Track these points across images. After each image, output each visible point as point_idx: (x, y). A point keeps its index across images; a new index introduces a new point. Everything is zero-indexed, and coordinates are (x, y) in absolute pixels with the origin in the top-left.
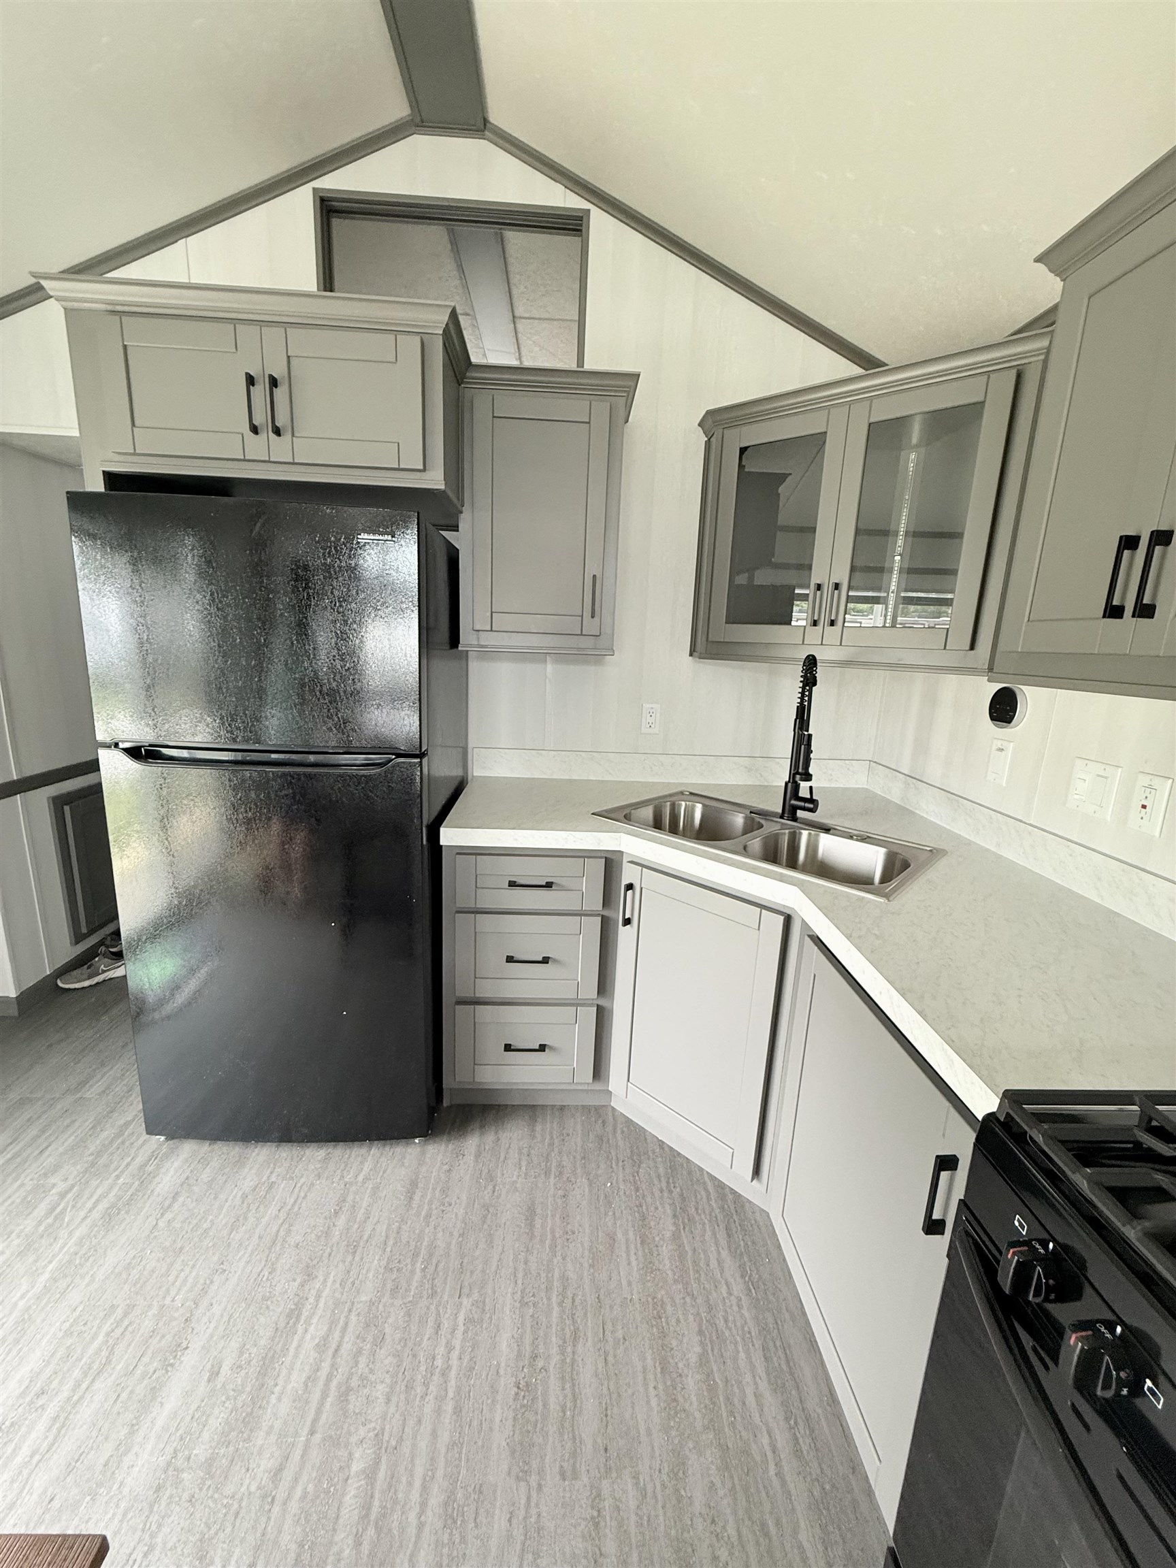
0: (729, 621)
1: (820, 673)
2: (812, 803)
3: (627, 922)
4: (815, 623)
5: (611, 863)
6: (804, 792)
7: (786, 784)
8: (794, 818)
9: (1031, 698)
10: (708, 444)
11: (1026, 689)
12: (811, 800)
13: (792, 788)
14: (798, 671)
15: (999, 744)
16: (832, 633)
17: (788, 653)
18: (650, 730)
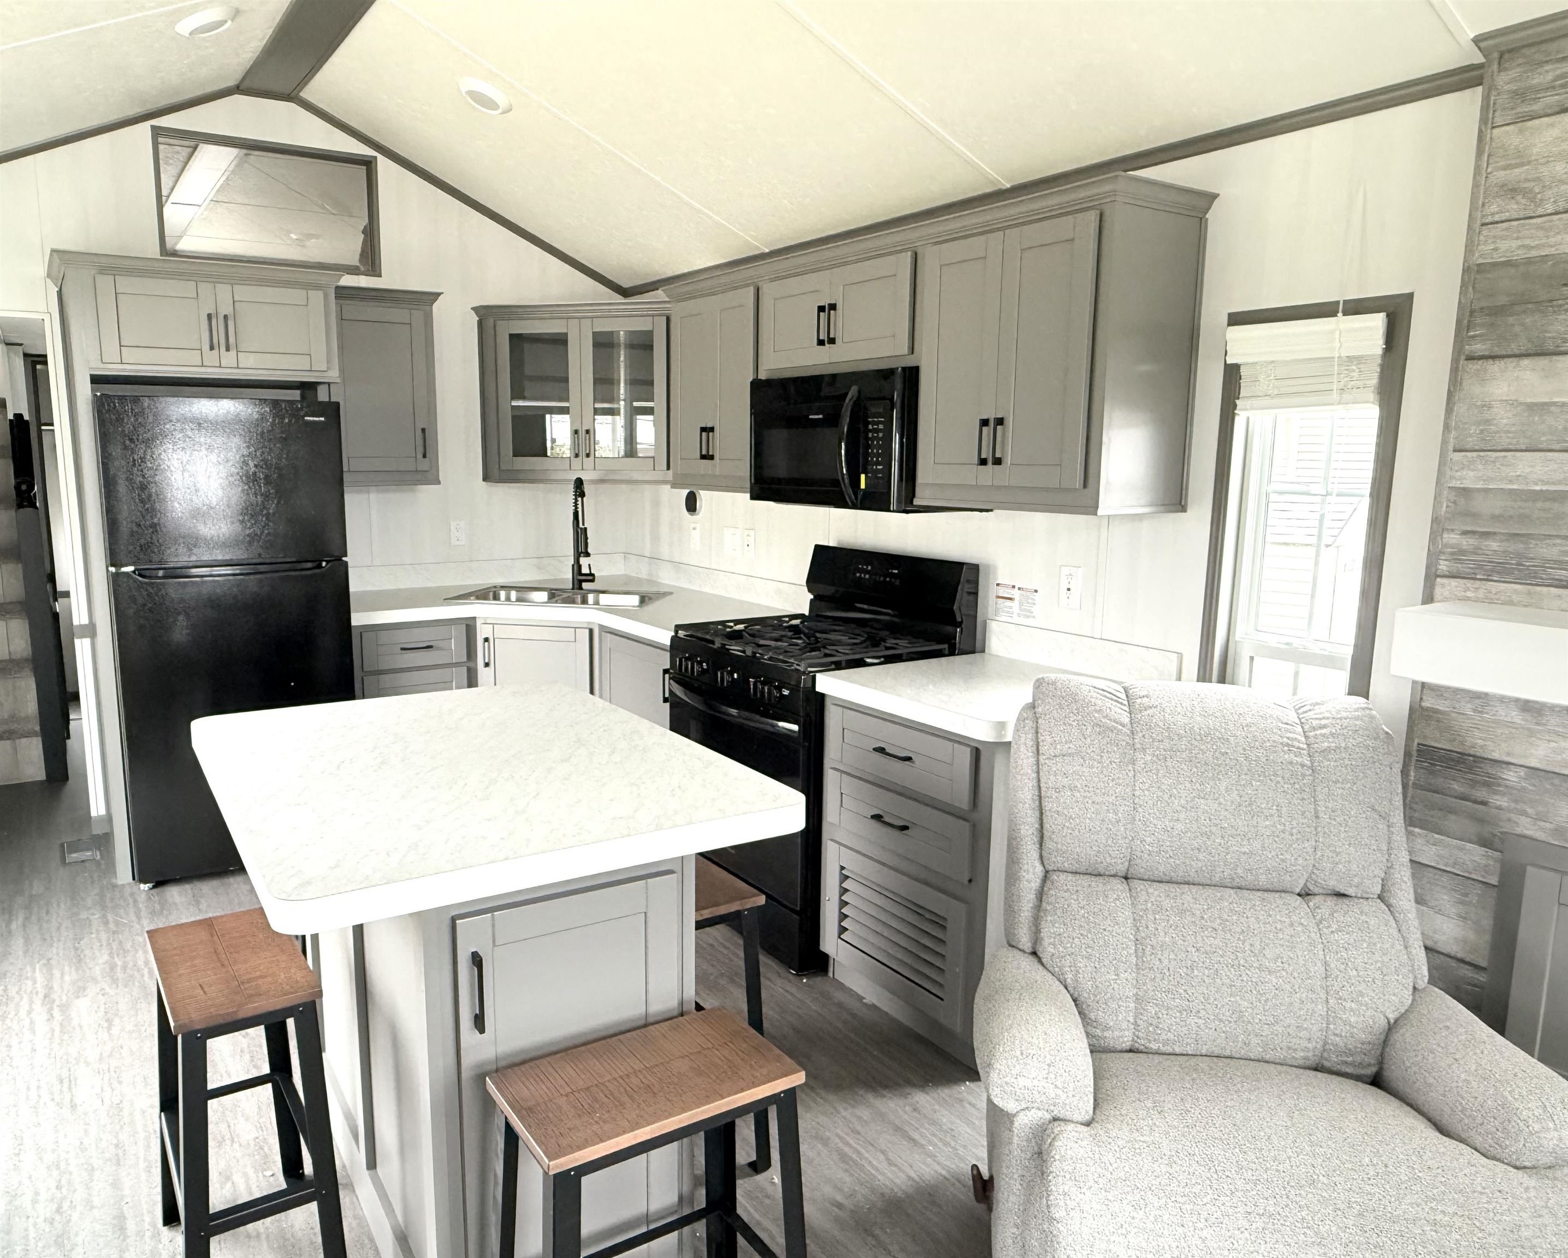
0: (516, 454)
1: (587, 488)
2: (591, 577)
3: (487, 665)
4: (577, 456)
5: (470, 626)
6: (585, 570)
7: (573, 565)
8: (581, 588)
9: (704, 497)
10: (480, 324)
11: (701, 492)
12: (591, 574)
13: (577, 567)
14: (571, 488)
15: (693, 525)
16: (589, 462)
17: (560, 476)
18: (458, 543)
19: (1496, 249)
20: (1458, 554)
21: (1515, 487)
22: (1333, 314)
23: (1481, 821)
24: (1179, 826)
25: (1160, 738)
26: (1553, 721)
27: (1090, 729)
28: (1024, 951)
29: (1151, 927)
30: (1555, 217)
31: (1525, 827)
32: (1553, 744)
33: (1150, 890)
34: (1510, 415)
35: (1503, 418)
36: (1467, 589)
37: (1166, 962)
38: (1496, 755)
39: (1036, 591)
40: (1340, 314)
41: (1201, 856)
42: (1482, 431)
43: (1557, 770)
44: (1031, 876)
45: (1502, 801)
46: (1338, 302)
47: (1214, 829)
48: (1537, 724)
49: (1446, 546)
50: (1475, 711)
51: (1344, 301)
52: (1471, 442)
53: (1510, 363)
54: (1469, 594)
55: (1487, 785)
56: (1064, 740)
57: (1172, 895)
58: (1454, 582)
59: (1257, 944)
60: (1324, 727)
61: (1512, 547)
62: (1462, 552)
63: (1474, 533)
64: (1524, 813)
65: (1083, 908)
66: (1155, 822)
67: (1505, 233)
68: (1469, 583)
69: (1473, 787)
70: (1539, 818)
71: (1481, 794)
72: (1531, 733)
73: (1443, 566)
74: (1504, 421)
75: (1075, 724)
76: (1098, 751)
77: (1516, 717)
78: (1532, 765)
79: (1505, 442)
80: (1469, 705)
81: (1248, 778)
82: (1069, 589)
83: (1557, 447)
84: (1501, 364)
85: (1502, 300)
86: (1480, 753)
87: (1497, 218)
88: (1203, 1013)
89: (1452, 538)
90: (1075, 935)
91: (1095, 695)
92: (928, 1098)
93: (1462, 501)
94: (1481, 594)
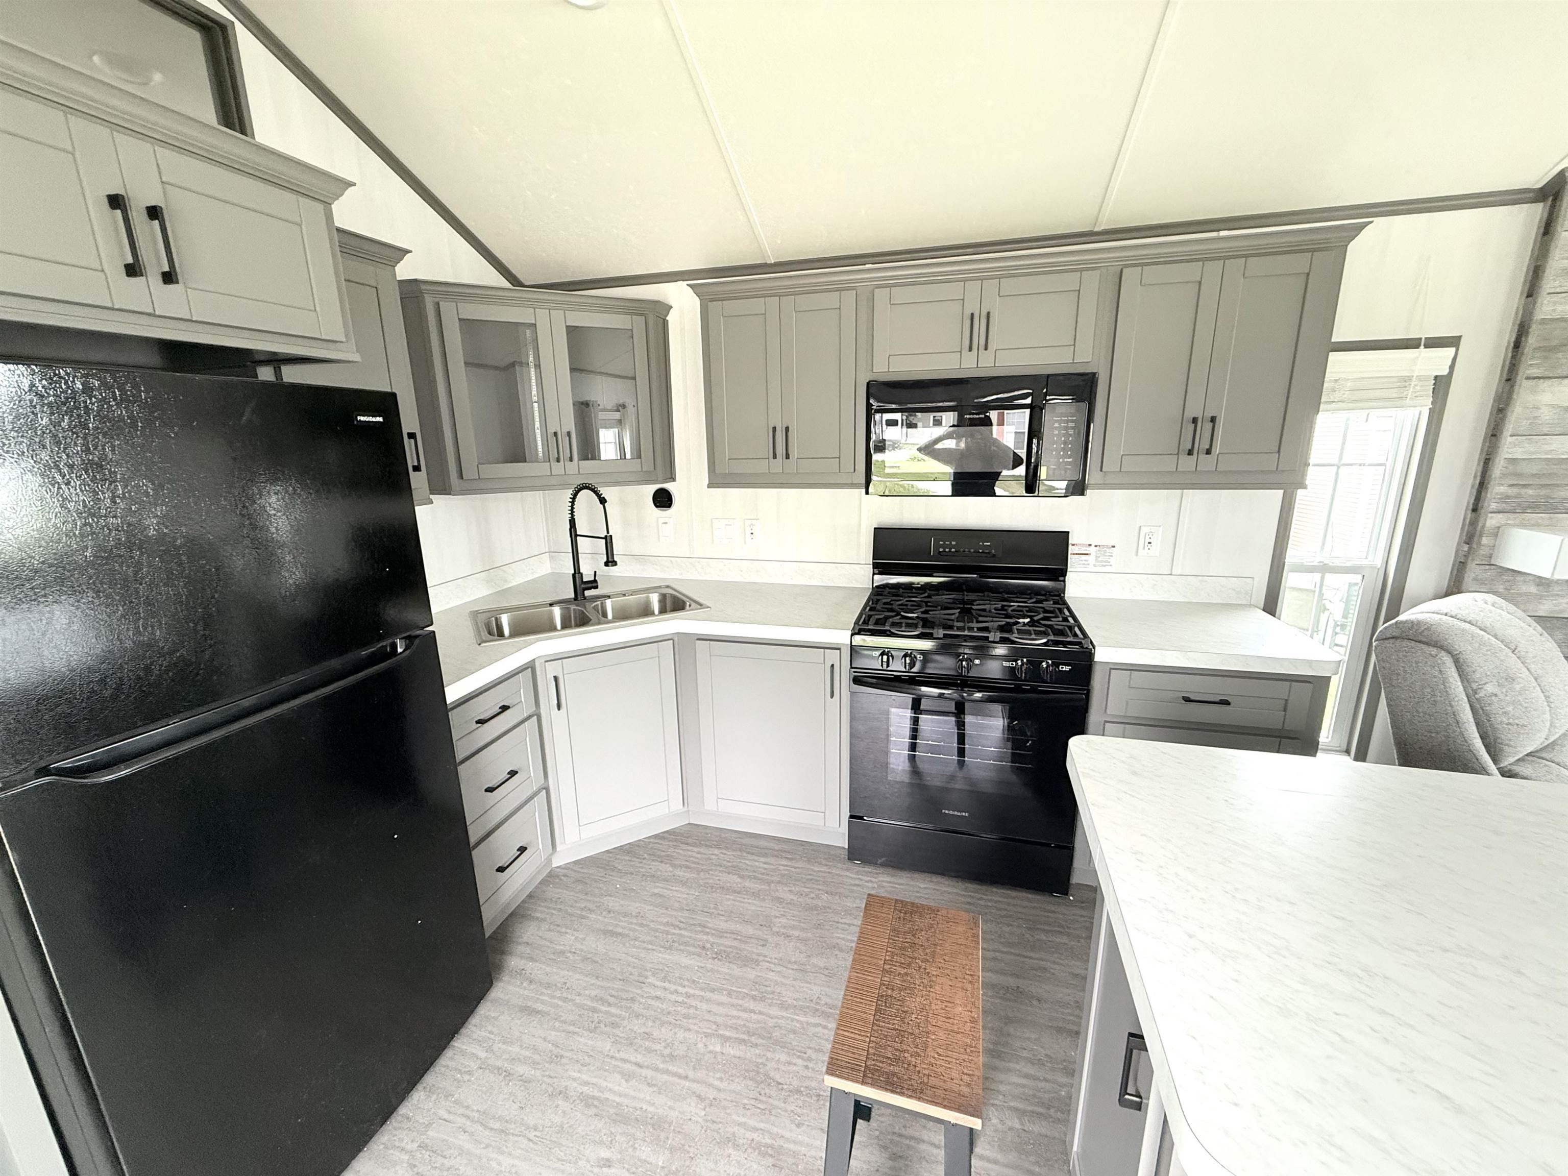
19: (1554, 310)
21: (1549, 456)
22: (1417, 346)
26: (1556, 589)
32: (1554, 602)
34: (1551, 414)
35: (1546, 415)
36: (1509, 519)
39: (1113, 547)
40: (1422, 347)
43: (1556, 616)
46: (1421, 339)
48: (1546, 592)
49: (1497, 494)
50: (1506, 589)
51: (1426, 338)
52: (1521, 430)
53: (1556, 381)
61: (1543, 492)
62: (1508, 497)
67: (1563, 300)
74: (1548, 417)
77: (1533, 589)
78: (1540, 615)
79: (1546, 430)
80: (1502, 587)
82: (1150, 543)
84: (1548, 382)
85: (1555, 343)
87: (1558, 290)
93: (1511, 467)
94: (1517, 522)
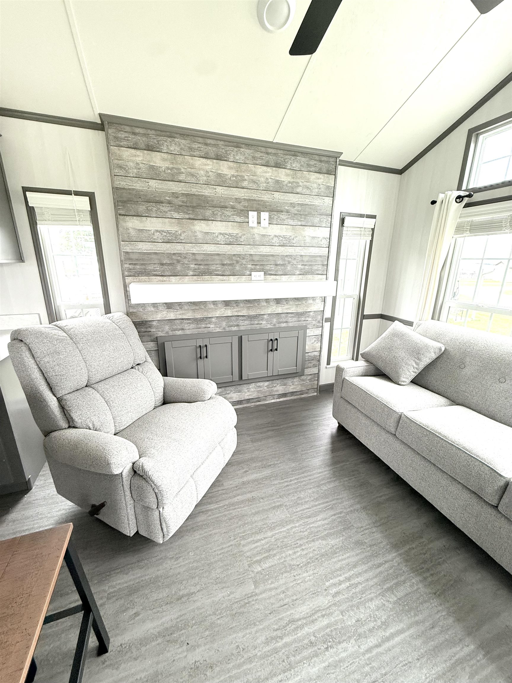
20: (129, 270)
23: (150, 336)
24: (101, 362)
25: (81, 337)
27: (55, 342)
28: (65, 429)
29: (108, 395)
30: (134, 178)
31: (160, 334)
33: (100, 385)
37: (117, 403)
38: (150, 319)
41: (109, 369)
42: (128, 236)
44: (54, 402)
45: (153, 330)
47: (111, 359)
54: (135, 280)
55: (150, 327)
56: (46, 349)
57: (107, 383)
58: (130, 278)
59: (135, 385)
60: (120, 322)
63: (132, 264)
64: (159, 331)
65: (84, 402)
66: (94, 364)
68: (134, 277)
69: (147, 328)
70: (162, 331)
71: (149, 329)
72: (157, 312)
73: (126, 273)
75: (48, 342)
76: (63, 348)
81: (112, 341)
83: (147, 241)
86: (146, 320)
88: (131, 410)
89: (127, 266)
90: (86, 411)
91: (47, 330)
92: (14, 513)
